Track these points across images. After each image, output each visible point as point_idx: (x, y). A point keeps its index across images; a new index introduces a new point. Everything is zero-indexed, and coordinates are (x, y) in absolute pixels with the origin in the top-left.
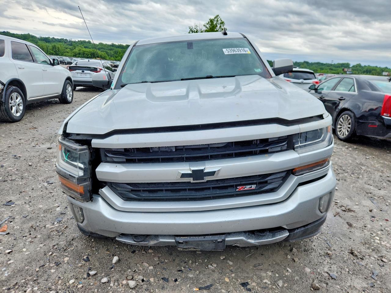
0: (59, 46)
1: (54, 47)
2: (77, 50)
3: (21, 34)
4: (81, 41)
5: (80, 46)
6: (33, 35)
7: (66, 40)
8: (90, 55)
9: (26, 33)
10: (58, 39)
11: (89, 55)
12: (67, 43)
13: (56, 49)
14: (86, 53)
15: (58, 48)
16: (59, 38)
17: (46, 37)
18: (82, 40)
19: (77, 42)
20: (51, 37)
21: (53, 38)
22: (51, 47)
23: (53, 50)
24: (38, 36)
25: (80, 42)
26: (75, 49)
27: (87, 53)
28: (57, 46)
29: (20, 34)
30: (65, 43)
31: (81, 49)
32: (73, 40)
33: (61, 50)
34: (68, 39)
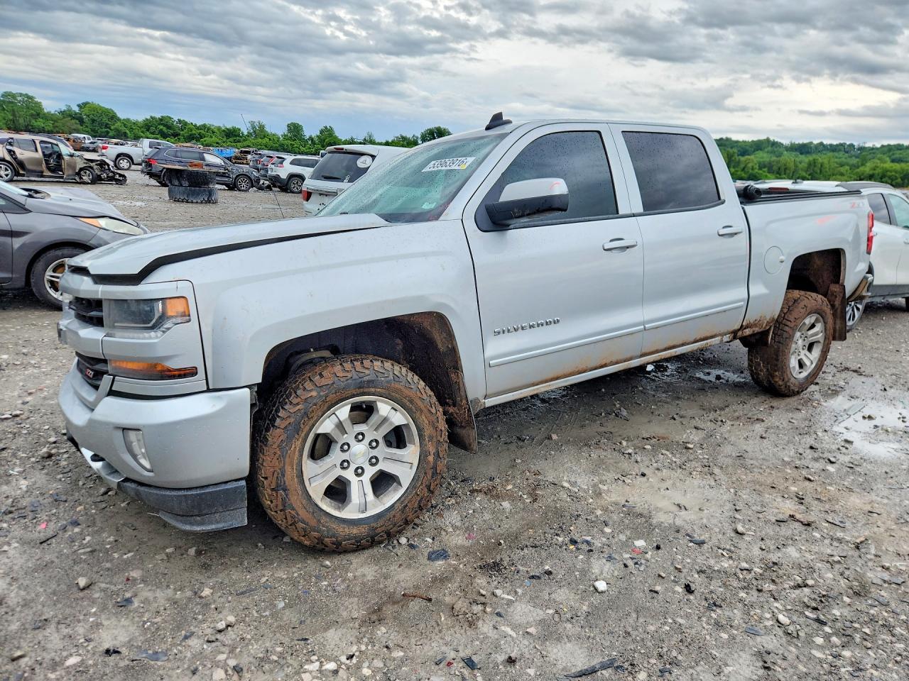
0: (826, 161)
1: (812, 164)
2: (867, 169)
3: (753, 141)
4: (889, 145)
5: (879, 159)
6: (776, 140)
7: (852, 146)
8: (899, 180)
9: (763, 137)
10: (831, 145)
11: (897, 179)
12: (852, 152)
13: (816, 169)
14: (891, 174)
15: (821, 166)
16: (835, 143)
17: (805, 142)
18: (893, 142)
19: (877, 149)
20: (816, 142)
21: (821, 144)
22: (804, 165)
23: (806, 171)
24: (786, 142)
25: (886, 149)
26: (863, 165)
27: (893, 173)
28: (820, 160)
29: (750, 140)
30: (847, 152)
31: (879, 164)
32: (869, 145)
33: (827, 170)
34: (856, 144)
